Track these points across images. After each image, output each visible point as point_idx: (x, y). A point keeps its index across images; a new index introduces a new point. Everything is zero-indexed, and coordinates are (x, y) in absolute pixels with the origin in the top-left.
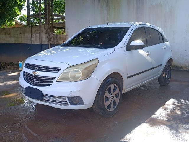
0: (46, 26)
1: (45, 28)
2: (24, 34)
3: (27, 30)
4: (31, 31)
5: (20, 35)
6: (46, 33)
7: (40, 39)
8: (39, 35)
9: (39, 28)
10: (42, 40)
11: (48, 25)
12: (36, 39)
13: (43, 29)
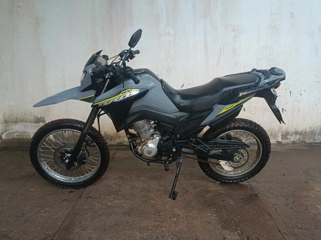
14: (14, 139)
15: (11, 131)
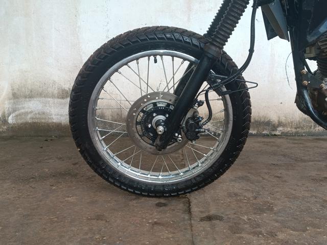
14: (26, 123)
15: (23, 111)
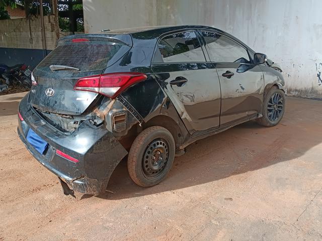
0: (51, 17)
1: (50, 22)
2: (20, 31)
3: (23, 24)
4: (30, 28)
5: (14, 33)
6: (52, 31)
7: (44, 40)
8: (40, 33)
9: (40, 21)
10: (47, 42)
11: (54, 16)
12: (38, 41)
13: (47, 23)
